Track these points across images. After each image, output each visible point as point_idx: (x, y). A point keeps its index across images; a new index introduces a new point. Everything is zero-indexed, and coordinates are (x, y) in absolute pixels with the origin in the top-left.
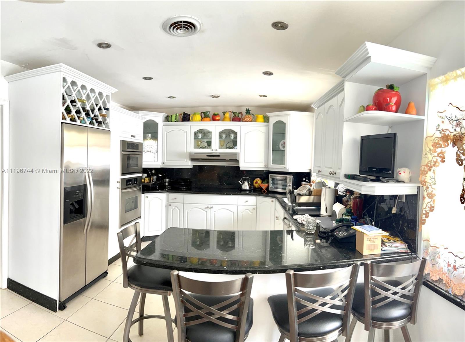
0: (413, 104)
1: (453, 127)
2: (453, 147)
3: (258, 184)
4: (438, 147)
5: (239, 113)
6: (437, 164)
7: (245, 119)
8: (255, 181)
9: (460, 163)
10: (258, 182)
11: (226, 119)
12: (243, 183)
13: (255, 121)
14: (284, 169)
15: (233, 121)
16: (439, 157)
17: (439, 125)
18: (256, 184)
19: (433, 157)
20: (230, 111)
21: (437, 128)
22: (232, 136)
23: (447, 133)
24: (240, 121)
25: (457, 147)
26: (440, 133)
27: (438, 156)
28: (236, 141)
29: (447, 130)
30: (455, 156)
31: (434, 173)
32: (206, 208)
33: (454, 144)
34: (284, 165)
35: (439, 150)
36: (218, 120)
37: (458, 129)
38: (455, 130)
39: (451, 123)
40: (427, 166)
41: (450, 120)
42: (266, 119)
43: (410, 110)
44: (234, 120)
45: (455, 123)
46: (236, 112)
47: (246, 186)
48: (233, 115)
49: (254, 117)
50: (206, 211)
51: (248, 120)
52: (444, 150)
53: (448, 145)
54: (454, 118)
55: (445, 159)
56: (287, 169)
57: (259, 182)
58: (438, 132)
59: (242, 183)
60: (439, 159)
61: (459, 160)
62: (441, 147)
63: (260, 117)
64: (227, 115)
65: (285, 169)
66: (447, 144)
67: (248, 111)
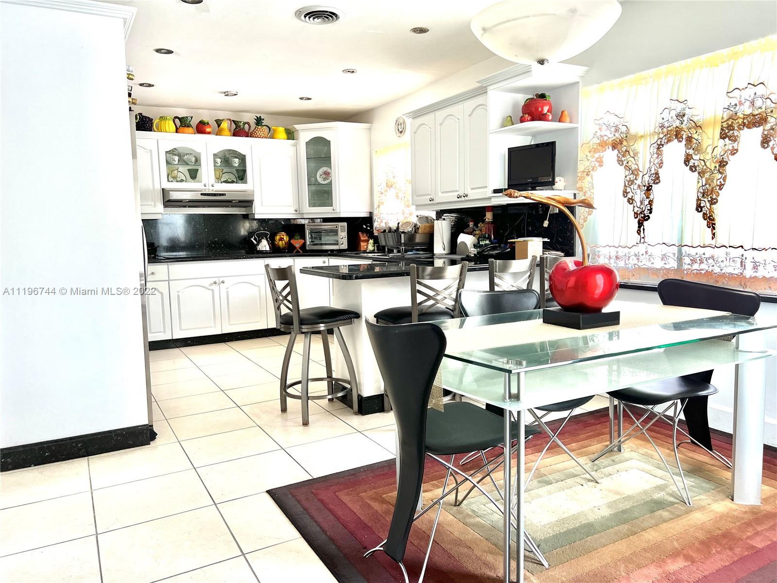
0: (566, 113)
1: (611, 133)
2: (613, 150)
3: (283, 242)
4: (597, 152)
5: (245, 123)
6: (595, 168)
7: (258, 134)
8: (278, 238)
9: (621, 164)
10: (283, 238)
11: (223, 133)
12: (259, 242)
13: (272, 137)
14: (333, 213)
15: (233, 136)
16: (598, 162)
17: (596, 132)
18: (281, 242)
19: (591, 162)
20: (230, 120)
21: (595, 135)
22: (236, 162)
23: (605, 138)
24: (247, 136)
25: (618, 150)
26: (598, 139)
27: (596, 161)
28: (244, 171)
29: (606, 135)
30: (616, 158)
31: (592, 178)
32: (211, 285)
33: (614, 147)
34: (332, 206)
35: (597, 155)
36: (209, 133)
37: (617, 135)
38: (614, 135)
39: (609, 128)
40: (583, 172)
41: (608, 126)
42: (291, 135)
43: (564, 119)
44: (235, 134)
45: (613, 129)
46: (241, 122)
47: (265, 246)
48: (234, 126)
49: (270, 131)
50: (212, 290)
51: (263, 135)
52: (602, 154)
53: (606, 150)
54: (612, 124)
55: (602, 163)
56: (337, 212)
57: (285, 239)
58: (596, 138)
59: (256, 241)
60: (597, 164)
61: (620, 161)
62: (599, 152)
63: (281, 132)
64: (225, 125)
65: (335, 213)
66: (604, 149)
67: (259, 121)
